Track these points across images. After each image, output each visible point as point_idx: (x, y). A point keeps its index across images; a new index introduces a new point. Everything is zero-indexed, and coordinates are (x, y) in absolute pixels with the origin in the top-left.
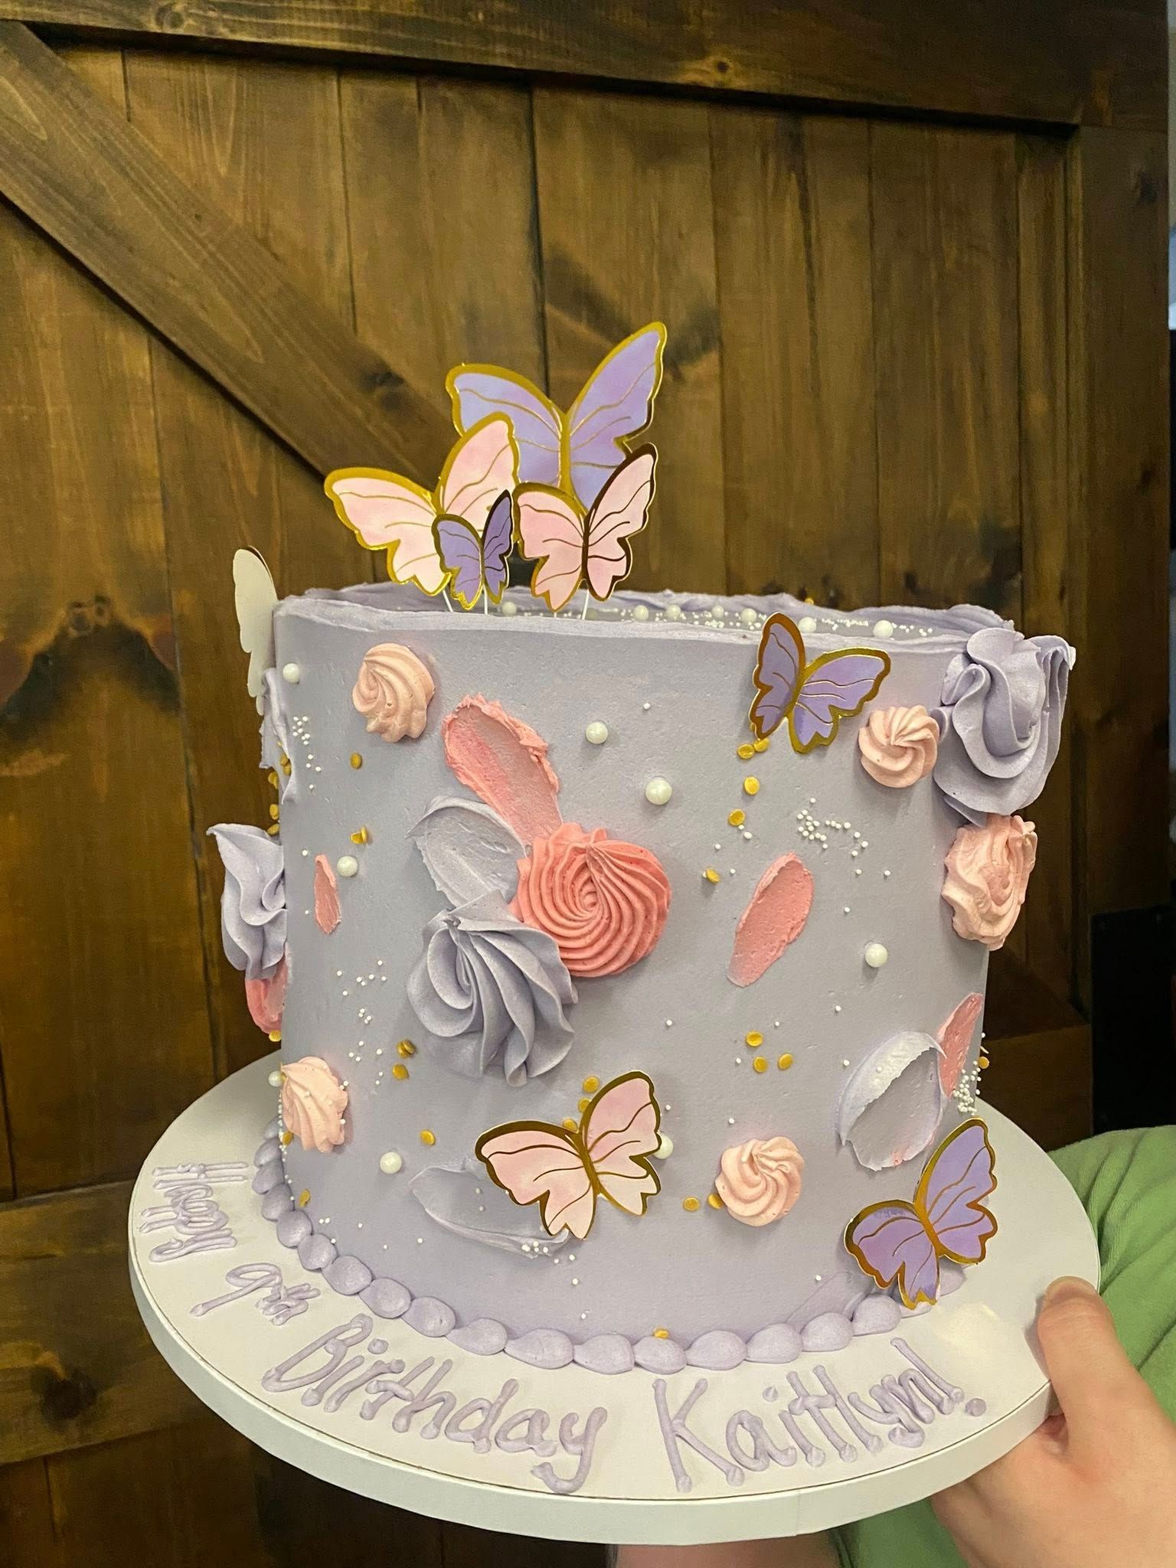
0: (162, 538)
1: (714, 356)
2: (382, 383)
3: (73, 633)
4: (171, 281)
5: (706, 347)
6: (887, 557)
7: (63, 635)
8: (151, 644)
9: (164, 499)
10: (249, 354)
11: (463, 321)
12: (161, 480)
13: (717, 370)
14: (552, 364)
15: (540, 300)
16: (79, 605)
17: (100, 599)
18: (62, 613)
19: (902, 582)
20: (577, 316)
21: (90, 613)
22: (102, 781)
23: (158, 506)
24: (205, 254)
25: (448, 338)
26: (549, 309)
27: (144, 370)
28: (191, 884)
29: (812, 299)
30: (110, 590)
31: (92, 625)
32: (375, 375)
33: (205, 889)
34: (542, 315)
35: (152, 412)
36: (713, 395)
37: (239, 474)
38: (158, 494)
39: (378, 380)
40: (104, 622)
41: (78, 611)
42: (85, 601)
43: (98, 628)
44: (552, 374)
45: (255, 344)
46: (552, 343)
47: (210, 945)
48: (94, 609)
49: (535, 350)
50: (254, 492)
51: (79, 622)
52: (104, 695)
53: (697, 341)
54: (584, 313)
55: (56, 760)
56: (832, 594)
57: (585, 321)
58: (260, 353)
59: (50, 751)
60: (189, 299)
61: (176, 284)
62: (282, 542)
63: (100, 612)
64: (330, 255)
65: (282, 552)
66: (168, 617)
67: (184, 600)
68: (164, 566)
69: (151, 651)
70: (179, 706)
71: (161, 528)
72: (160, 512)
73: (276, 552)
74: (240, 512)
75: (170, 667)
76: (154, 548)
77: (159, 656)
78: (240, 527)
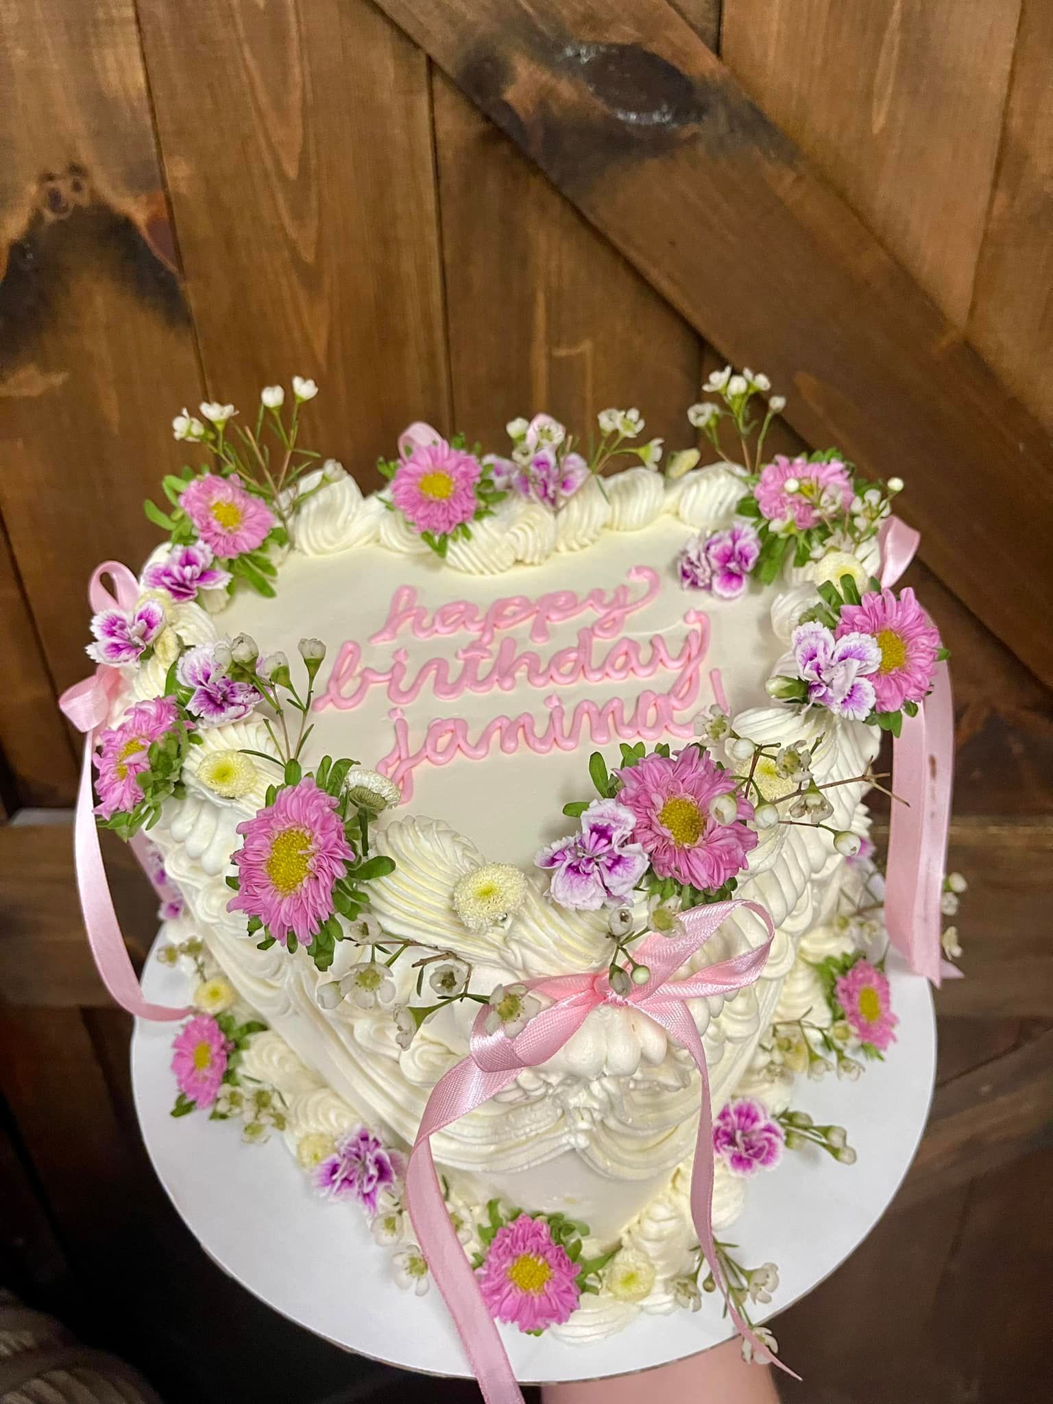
0: (141, 79)
3: (49, 216)
7: (37, 219)
8: (144, 232)
9: (138, 21)
16: (51, 178)
17: (76, 170)
18: (33, 189)
21: (64, 187)
22: (111, 408)
23: (132, 29)
30: (86, 156)
31: (71, 206)
40: (84, 200)
41: (51, 185)
42: (58, 170)
43: (78, 209)
48: (69, 182)
51: (54, 199)
52: (99, 300)
55: (58, 379)
59: (46, 369)
63: (77, 187)
66: (161, 196)
67: (180, 172)
68: (148, 121)
69: (145, 244)
70: (189, 320)
71: (138, 64)
72: (134, 38)
73: (295, 97)
74: (242, 34)
75: (172, 267)
76: (133, 93)
77: (157, 253)
78: (244, 60)
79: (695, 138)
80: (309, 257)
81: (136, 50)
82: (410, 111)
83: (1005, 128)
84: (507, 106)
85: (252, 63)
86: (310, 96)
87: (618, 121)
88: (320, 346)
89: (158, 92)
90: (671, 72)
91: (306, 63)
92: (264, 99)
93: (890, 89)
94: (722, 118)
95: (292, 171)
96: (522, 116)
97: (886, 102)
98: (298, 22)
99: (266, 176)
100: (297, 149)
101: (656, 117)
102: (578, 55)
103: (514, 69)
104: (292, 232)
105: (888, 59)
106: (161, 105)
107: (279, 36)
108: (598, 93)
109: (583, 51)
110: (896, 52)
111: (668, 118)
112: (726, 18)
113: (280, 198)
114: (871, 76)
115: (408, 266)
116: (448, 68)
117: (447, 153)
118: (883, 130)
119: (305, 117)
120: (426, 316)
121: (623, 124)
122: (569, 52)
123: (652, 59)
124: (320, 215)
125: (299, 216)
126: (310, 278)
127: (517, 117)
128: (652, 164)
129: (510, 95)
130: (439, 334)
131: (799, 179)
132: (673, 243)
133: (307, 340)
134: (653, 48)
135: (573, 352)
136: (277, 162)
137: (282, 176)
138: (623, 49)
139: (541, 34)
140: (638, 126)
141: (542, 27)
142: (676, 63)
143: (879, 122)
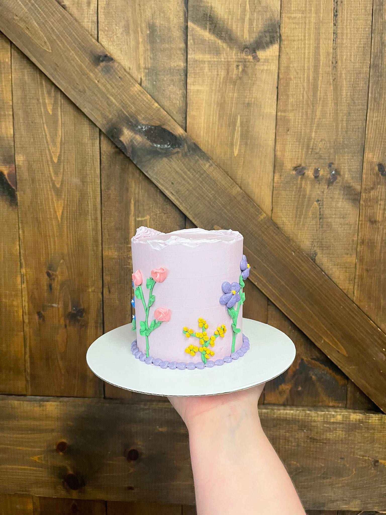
0: (12, 132)
1: (276, 47)
2: (102, 61)
4: (15, 17)
5: (272, 42)
6: (368, 155)
8: (6, 176)
10: (45, 48)
11: (148, 32)
12: (13, 106)
13: (278, 54)
14: (190, 52)
15: (186, 21)
19: (377, 168)
20: (205, 28)
23: (11, 117)
24: (30, 5)
25: (141, 40)
26: (190, 24)
27: (9, 58)
28: (19, 279)
29: (336, 16)
32: (100, 56)
33: (24, 282)
34: (187, 28)
35: (10, 77)
36: (274, 67)
37: (45, 104)
38: (11, 113)
39: (101, 59)
44: (189, 56)
45: (48, 43)
46: (190, 42)
47: (25, 306)
49: (182, 45)
50: (51, 112)
53: (268, 39)
54: (208, 26)
56: (333, 172)
57: (208, 30)
58: (50, 48)
60: (22, 25)
61: (18, 18)
62: (62, 136)
64: (89, 3)
65: (61, 140)
66: (14, 166)
67: (20, 159)
68: (13, 144)
69: (6, 180)
70: (17, 204)
71: (12, 127)
72: (11, 120)
73: (59, 140)
74: (44, 121)
75: (14, 188)
76: (9, 136)
77: (10, 183)
78: (44, 128)
79: (178, 152)
80: (58, 186)
81: (11, 123)
82: (93, 145)
83: (275, 155)
84: (120, 141)
85: (46, 129)
86: (63, 139)
87: (154, 147)
88: (59, 214)
89: (17, 136)
90: (170, 134)
91: (63, 130)
92: (49, 139)
93: (239, 143)
94: (186, 147)
95: (56, 160)
96: (125, 144)
97: (238, 147)
98: (61, 119)
99: (48, 161)
100: (58, 154)
101: (166, 146)
102: (142, 128)
103: (123, 131)
104: (54, 178)
105: (237, 135)
106: (17, 140)
107: (56, 122)
108: (148, 139)
109: (144, 127)
110: (239, 133)
111: (169, 146)
112: (188, 122)
113: (51, 168)
114: (233, 139)
115: (90, 190)
116: (105, 132)
117: (104, 158)
118: (237, 155)
119: (61, 145)
120: (95, 205)
121: (156, 147)
122: (139, 127)
123: (164, 130)
124: (63, 174)
125: (56, 173)
126: (58, 192)
127: (124, 144)
128: (165, 160)
129: (122, 139)
130: (99, 212)
131: (211, 165)
132: (172, 183)
133: (55, 212)
134: (165, 127)
135: (143, 219)
136: (51, 158)
137: (52, 161)
138: (156, 127)
139: (131, 122)
140: (161, 149)
141: (131, 120)
142: (171, 131)
143: (236, 153)
